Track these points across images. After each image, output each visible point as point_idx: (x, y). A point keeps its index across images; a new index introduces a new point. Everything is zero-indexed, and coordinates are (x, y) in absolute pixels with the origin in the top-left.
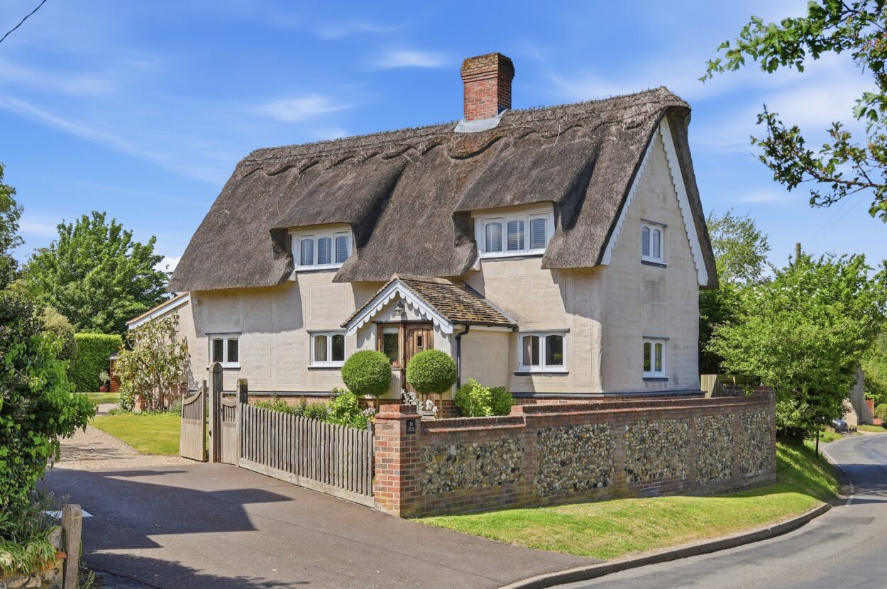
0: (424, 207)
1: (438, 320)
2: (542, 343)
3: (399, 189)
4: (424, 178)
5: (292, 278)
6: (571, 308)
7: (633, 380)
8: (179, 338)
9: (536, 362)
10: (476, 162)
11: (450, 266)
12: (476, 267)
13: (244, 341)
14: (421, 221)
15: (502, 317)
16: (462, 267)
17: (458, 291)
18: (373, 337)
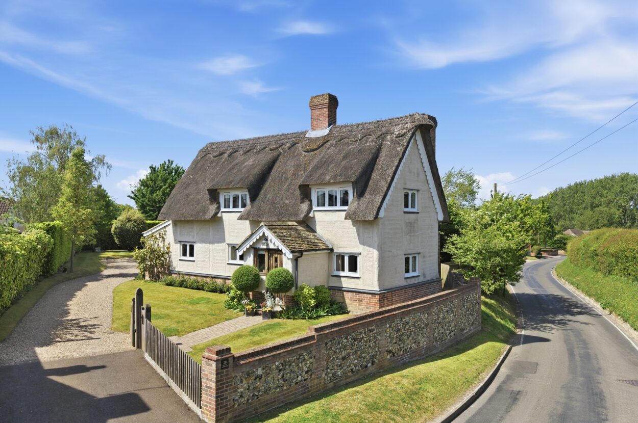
0: (287, 179)
1: (285, 250)
2: (346, 259)
3: (275, 168)
4: (289, 162)
5: (219, 215)
6: (363, 242)
7: (399, 279)
8: (166, 243)
9: (343, 270)
10: (315, 154)
11: (296, 215)
12: (311, 215)
13: (197, 247)
14: (285, 187)
15: (324, 244)
16: (303, 215)
17: (301, 229)
18: (252, 256)
